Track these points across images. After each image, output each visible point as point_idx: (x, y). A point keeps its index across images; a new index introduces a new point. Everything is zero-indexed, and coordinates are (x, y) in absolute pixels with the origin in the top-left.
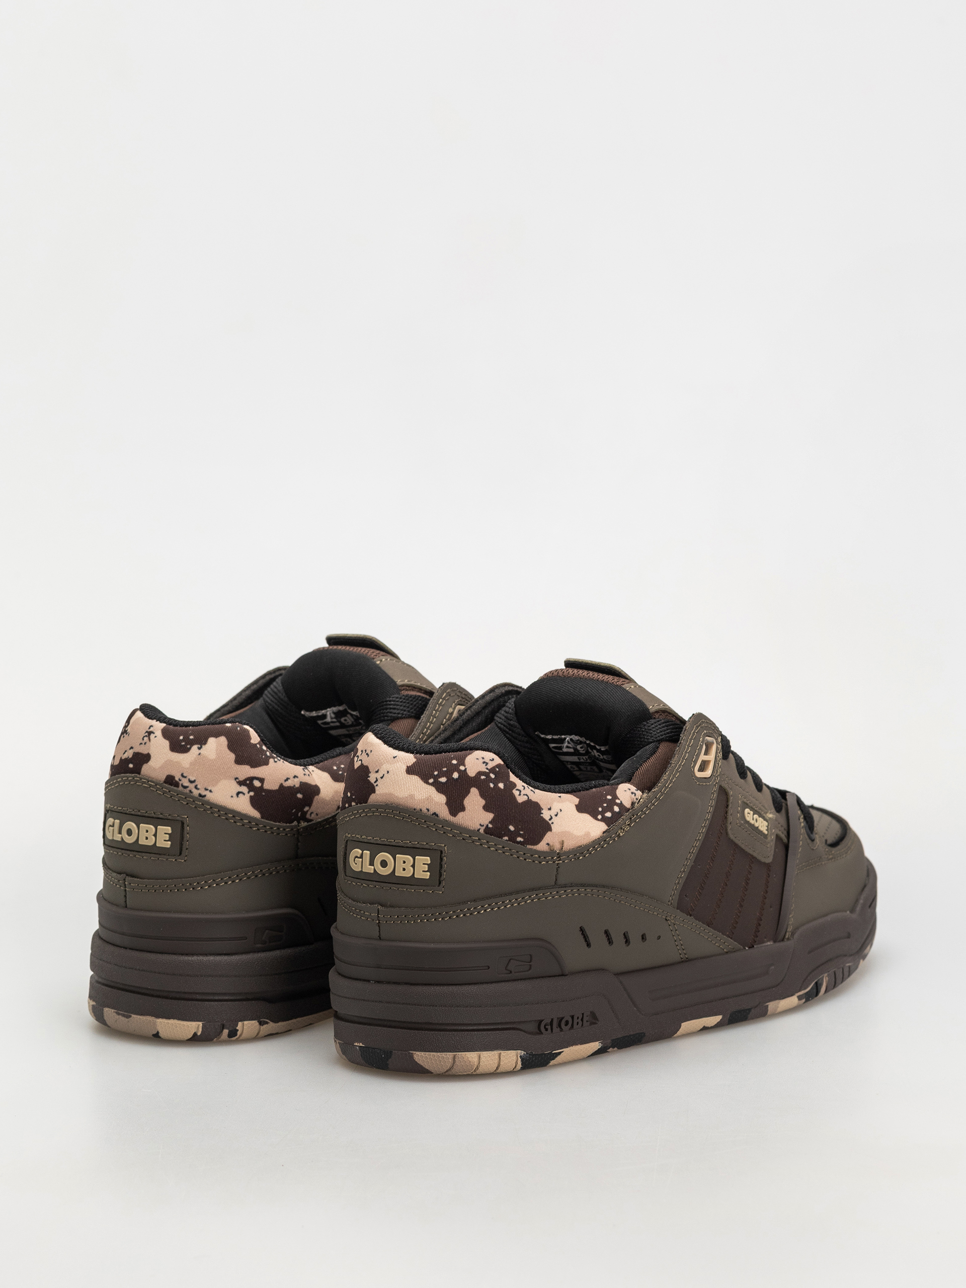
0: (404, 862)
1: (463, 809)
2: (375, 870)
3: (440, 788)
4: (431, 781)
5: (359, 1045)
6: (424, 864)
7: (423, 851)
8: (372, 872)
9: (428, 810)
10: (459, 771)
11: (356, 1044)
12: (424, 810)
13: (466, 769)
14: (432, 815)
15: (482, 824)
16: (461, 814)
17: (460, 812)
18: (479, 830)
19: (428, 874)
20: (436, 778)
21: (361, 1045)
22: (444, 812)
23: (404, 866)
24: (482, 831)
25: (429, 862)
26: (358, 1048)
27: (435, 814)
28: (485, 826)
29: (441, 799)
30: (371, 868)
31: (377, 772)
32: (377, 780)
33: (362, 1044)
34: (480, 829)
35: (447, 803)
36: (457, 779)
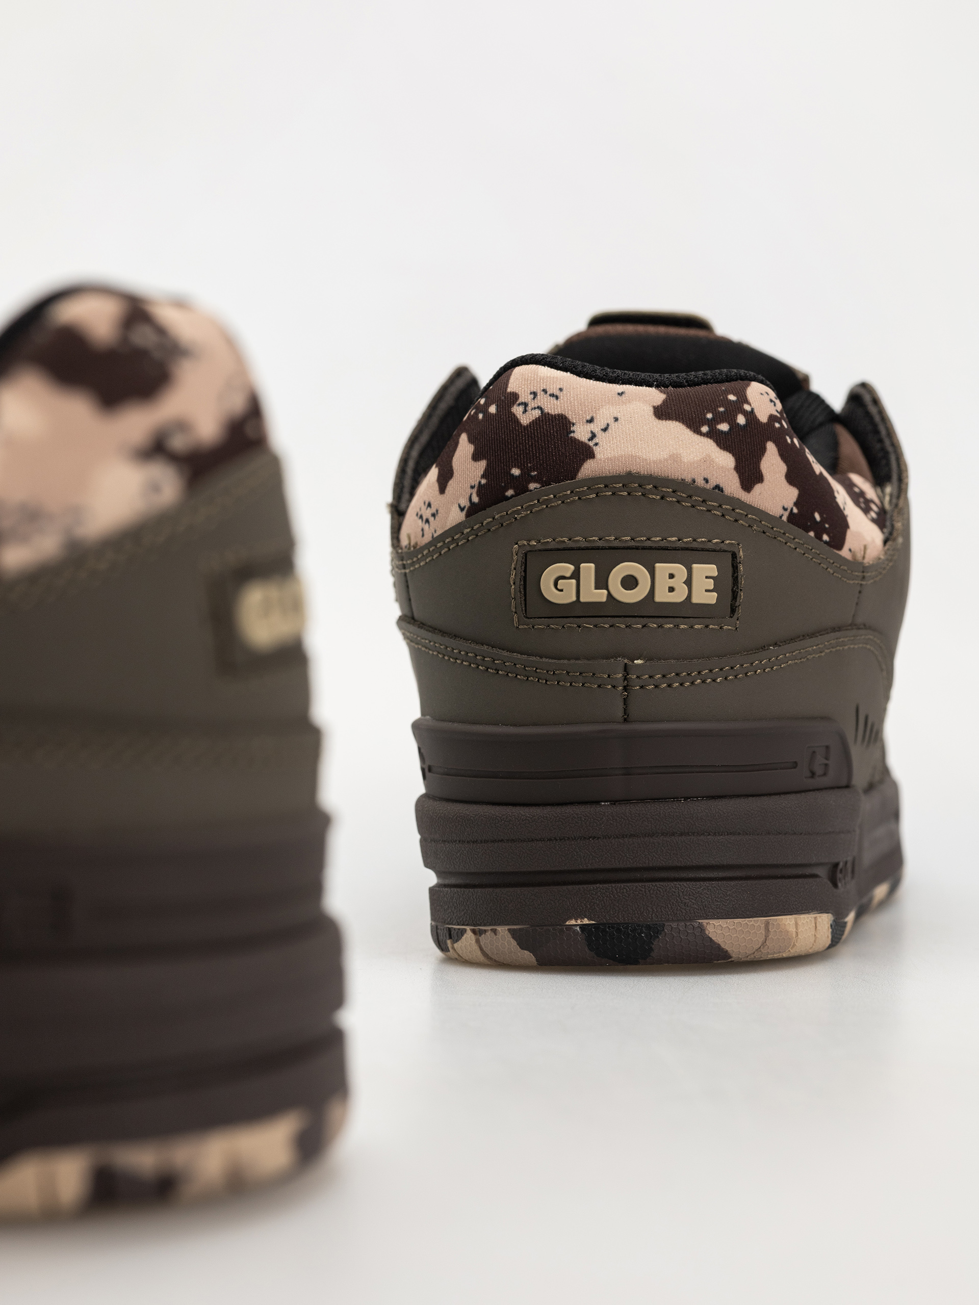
0: (672, 576)
1: (760, 478)
2: (610, 595)
3: (723, 441)
4: (705, 429)
5: (579, 922)
6: (707, 577)
7: (703, 553)
8: (604, 599)
9: (706, 481)
10: (745, 413)
11: (573, 922)
12: (700, 482)
13: (752, 409)
14: (713, 489)
15: (786, 507)
16: (758, 488)
17: (757, 483)
18: (781, 517)
19: (715, 594)
20: (712, 423)
21: (586, 921)
22: (732, 485)
23: (671, 583)
24: (785, 518)
25: (715, 574)
26: (578, 928)
27: (718, 487)
28: (789, 510)
29: (726, 460)
30: (603, 593)
31: (591, 421)
32: (593, 436)
33: (589, 919)
34: (782, 515)
35: (737, 468)
36: (744, 425)
